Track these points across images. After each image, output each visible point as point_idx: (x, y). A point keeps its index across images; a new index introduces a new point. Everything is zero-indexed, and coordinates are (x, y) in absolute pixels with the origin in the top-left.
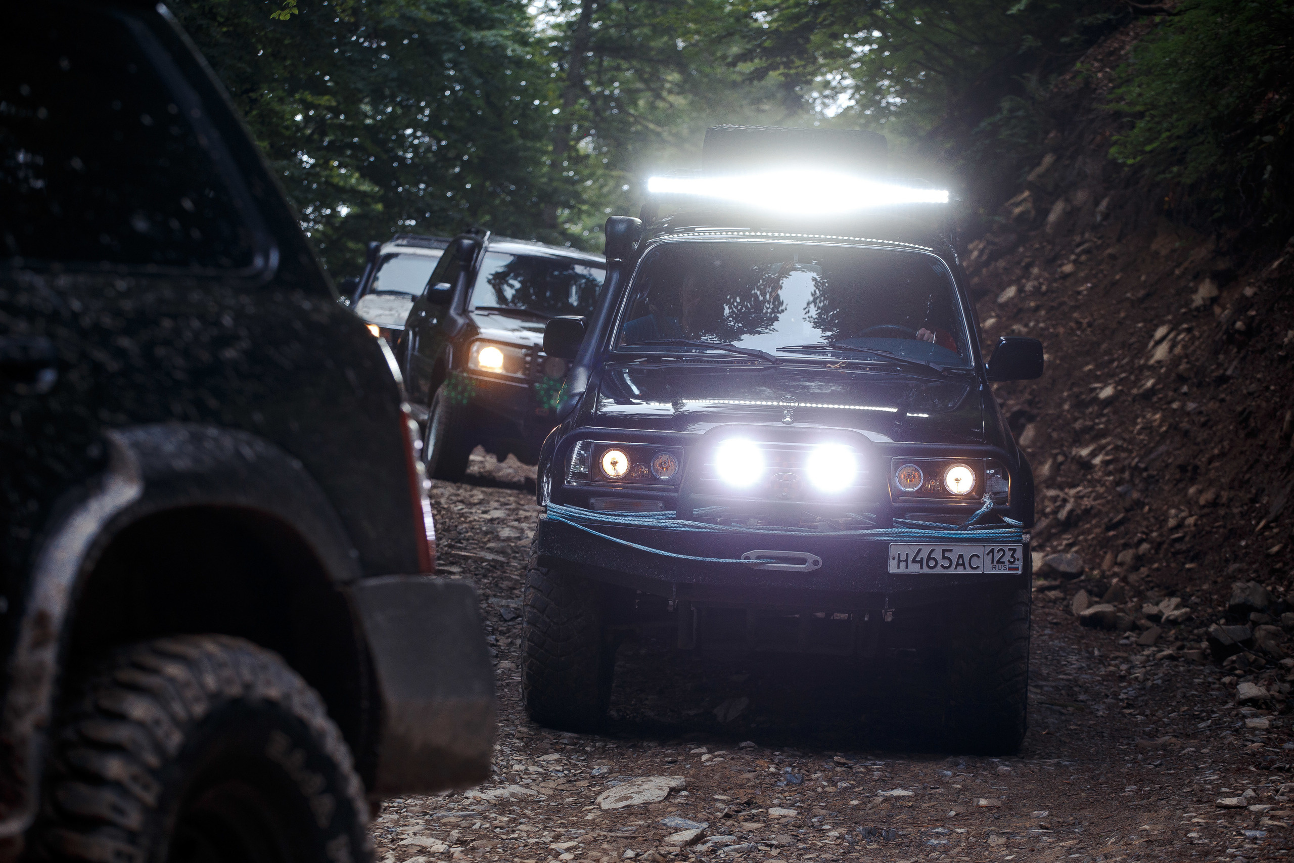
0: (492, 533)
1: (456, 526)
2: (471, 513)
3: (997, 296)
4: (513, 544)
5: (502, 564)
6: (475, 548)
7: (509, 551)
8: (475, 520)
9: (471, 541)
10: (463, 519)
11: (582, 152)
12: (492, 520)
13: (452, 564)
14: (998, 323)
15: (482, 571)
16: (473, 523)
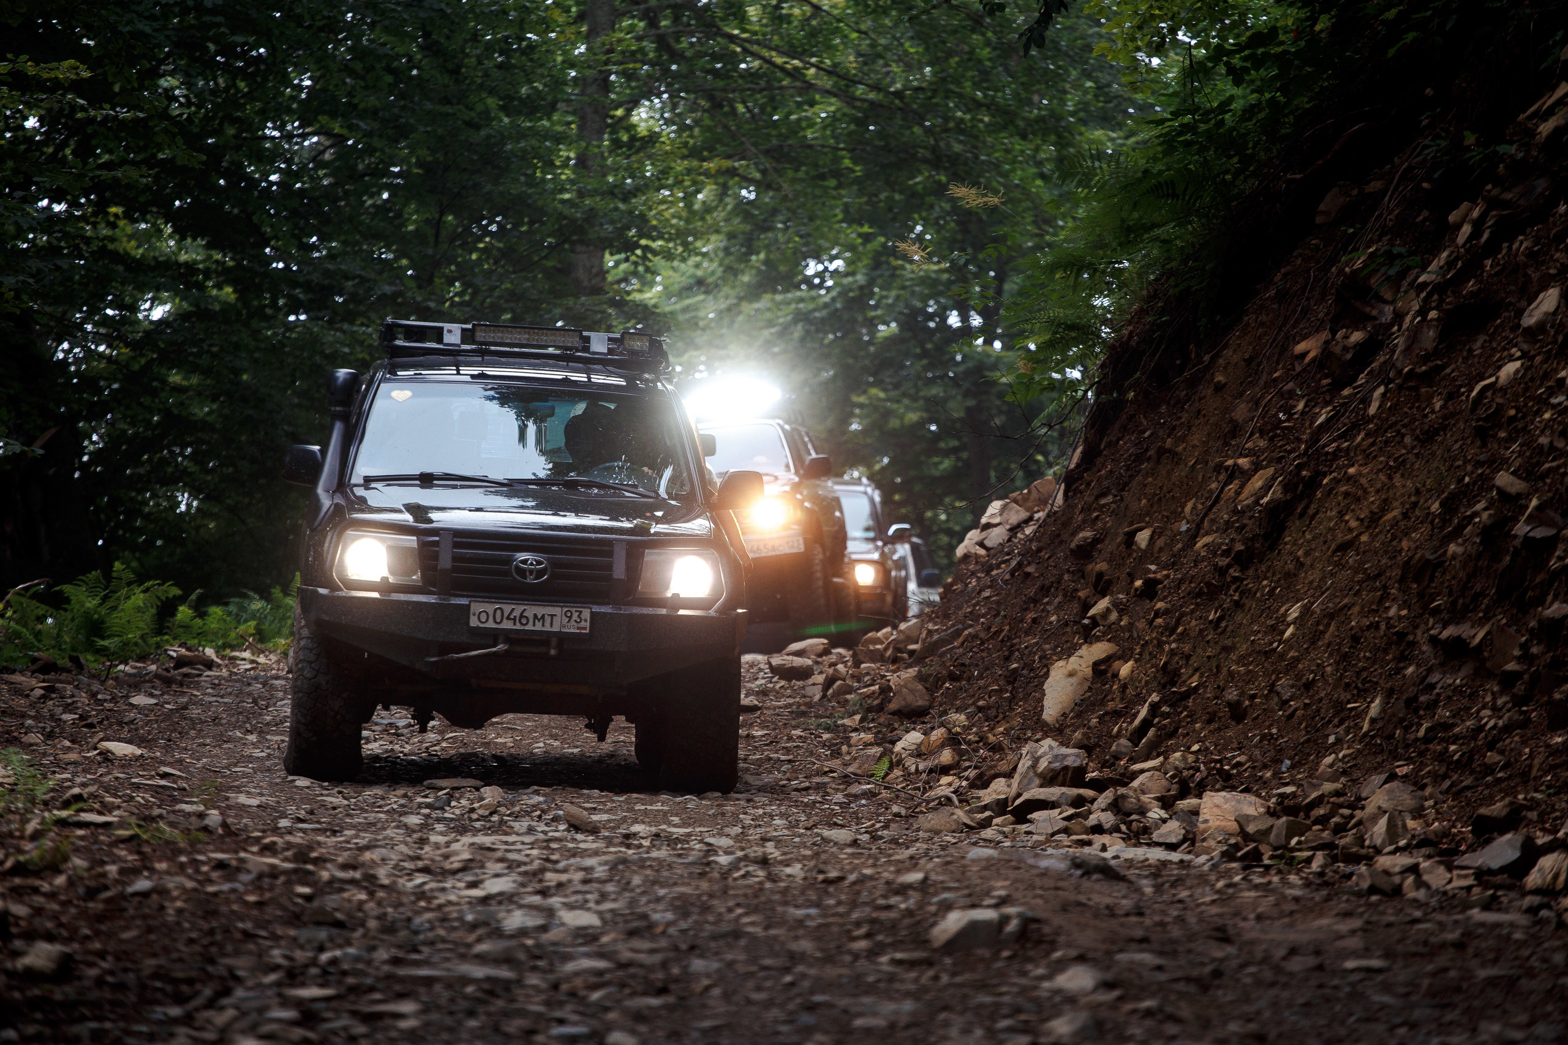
0: (486, 924)
1: (409, 920)
2: (443, 890)
3: (1520, 313)
4: (529, 942)
5: (507, 984)
6: (447, 960)
7: (521, 956)
8: (450, 903)
9: (441, 946)
10: (423, 904)
11: (642, 130)
12: (485, 900)
13: (401, 996)
14: (1526, 369)
15: (463, 1004)
16: (447, 909)
